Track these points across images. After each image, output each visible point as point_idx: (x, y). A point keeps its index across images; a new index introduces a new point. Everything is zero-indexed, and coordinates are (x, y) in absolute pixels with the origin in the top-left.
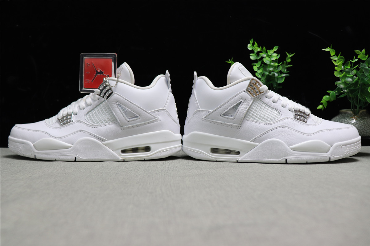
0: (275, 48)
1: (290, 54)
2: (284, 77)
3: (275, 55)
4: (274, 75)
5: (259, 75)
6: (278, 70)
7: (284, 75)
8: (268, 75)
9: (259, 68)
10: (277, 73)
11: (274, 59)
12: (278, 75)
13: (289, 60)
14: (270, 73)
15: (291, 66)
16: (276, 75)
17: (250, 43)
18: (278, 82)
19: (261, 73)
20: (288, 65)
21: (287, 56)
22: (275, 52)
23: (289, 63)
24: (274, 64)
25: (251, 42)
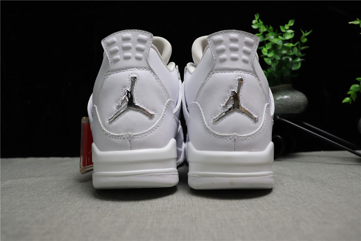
0: (291, 22)
1: (306, 31)
2: (300, 61)
3: (290, 31)
4: (288, 59)
5: (269, 61)
6: (292, 52)
7: (299, 60)
8: (279, 60)
9: (269, 51)
10: (291, 56)
11: (288, 37)
12: (292, 60)
13: (305, 40)
14: (281, 57)
15: (307, 47)
16: (291, 59)
17: (254, 19)
18: (293, 69)
19: (271, 57)
20: (303, 46)
21: (302, 34)
22: (291, 28)
23: (305, 44)
24: (288, 45)
25: (257, 17)
